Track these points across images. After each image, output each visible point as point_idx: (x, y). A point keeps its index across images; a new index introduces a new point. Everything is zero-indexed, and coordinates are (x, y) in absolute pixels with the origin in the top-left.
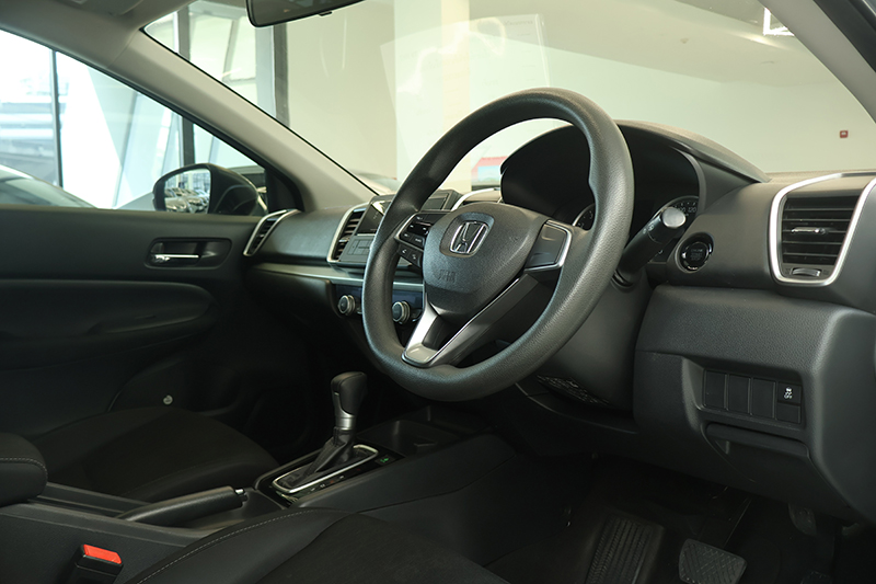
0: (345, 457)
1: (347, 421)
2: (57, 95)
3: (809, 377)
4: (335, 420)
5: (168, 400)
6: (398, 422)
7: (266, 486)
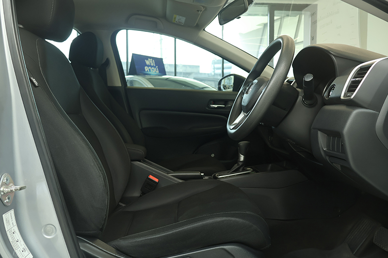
0: (241, 170)
1: (242, 158)
2: (223, 69)
3: (343, 134)
4: (238, 157)
5: (213, 155)
6: (270, 165)
7: (215, 176)
